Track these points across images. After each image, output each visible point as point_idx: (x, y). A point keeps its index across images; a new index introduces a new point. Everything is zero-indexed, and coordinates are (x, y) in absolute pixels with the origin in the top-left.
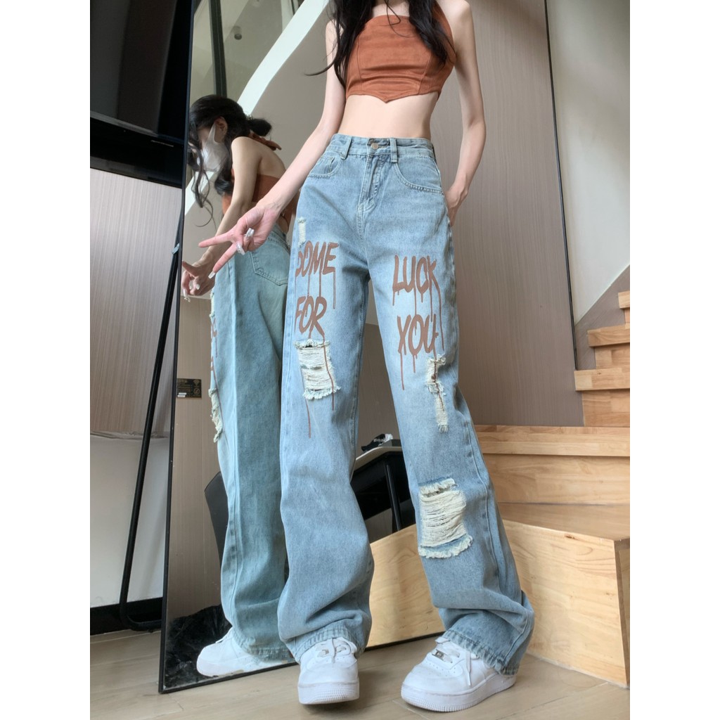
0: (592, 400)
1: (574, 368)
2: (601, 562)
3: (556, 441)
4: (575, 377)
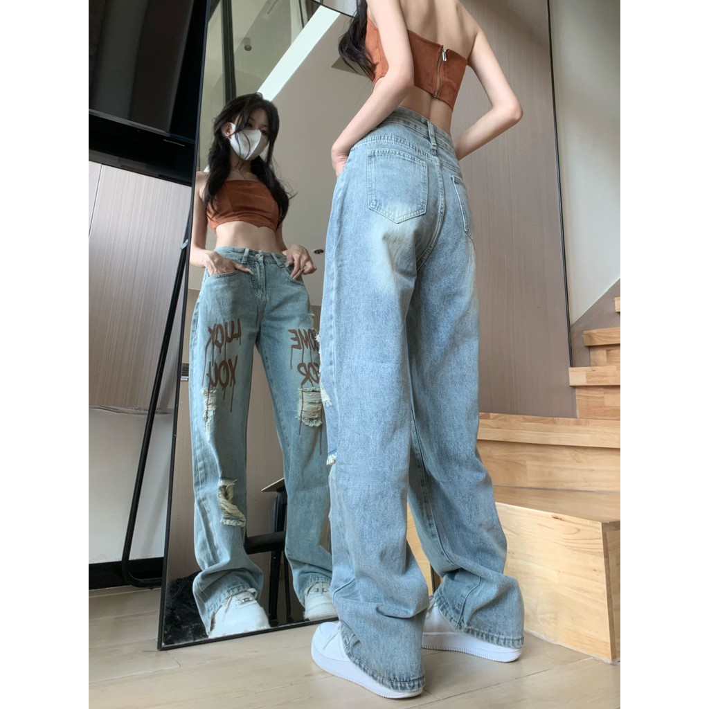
0: (586, 395)
1: (569, 365)
2: (588, 541)
3: (549, 431)
4: (570, 373)
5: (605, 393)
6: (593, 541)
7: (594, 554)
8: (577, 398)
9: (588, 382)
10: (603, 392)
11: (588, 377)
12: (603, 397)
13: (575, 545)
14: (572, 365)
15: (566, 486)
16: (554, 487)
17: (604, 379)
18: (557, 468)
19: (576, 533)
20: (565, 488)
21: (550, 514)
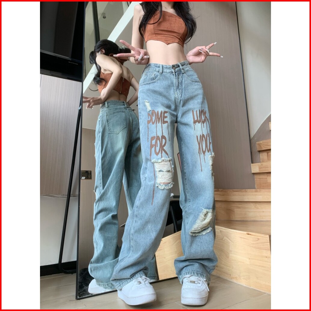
0: (259, 177)
1: (251, 162)
2: (263, 244)
3: (244, 196)
4: (252, 167)
5: (267, 176)
6: (265, 244)
7: (266, 249)
8: (255, 179)
9: (259, 171)
10: (266, 176)
11: (260, 168)
12: (267, 178)
13: (257, 246)
14: (252, 163)
15: (252, 219)
16: (247, 220)
17: (267, 169)
18: (248, 211)
19: (258, 240)
20: (252, 220)
21: (245, 233)
